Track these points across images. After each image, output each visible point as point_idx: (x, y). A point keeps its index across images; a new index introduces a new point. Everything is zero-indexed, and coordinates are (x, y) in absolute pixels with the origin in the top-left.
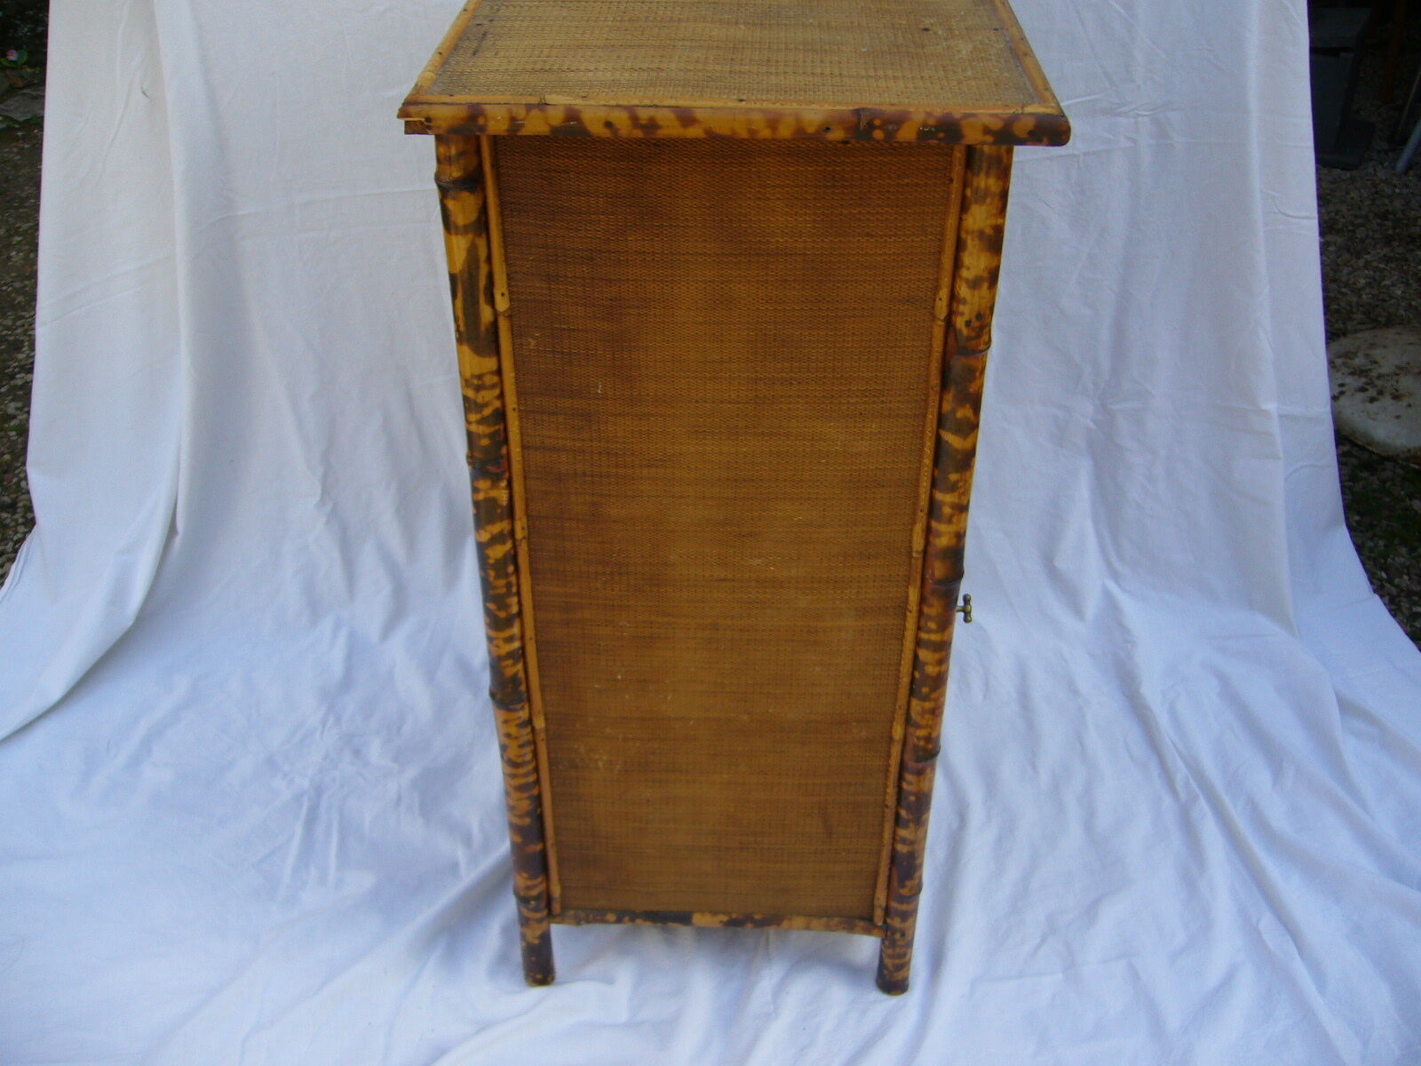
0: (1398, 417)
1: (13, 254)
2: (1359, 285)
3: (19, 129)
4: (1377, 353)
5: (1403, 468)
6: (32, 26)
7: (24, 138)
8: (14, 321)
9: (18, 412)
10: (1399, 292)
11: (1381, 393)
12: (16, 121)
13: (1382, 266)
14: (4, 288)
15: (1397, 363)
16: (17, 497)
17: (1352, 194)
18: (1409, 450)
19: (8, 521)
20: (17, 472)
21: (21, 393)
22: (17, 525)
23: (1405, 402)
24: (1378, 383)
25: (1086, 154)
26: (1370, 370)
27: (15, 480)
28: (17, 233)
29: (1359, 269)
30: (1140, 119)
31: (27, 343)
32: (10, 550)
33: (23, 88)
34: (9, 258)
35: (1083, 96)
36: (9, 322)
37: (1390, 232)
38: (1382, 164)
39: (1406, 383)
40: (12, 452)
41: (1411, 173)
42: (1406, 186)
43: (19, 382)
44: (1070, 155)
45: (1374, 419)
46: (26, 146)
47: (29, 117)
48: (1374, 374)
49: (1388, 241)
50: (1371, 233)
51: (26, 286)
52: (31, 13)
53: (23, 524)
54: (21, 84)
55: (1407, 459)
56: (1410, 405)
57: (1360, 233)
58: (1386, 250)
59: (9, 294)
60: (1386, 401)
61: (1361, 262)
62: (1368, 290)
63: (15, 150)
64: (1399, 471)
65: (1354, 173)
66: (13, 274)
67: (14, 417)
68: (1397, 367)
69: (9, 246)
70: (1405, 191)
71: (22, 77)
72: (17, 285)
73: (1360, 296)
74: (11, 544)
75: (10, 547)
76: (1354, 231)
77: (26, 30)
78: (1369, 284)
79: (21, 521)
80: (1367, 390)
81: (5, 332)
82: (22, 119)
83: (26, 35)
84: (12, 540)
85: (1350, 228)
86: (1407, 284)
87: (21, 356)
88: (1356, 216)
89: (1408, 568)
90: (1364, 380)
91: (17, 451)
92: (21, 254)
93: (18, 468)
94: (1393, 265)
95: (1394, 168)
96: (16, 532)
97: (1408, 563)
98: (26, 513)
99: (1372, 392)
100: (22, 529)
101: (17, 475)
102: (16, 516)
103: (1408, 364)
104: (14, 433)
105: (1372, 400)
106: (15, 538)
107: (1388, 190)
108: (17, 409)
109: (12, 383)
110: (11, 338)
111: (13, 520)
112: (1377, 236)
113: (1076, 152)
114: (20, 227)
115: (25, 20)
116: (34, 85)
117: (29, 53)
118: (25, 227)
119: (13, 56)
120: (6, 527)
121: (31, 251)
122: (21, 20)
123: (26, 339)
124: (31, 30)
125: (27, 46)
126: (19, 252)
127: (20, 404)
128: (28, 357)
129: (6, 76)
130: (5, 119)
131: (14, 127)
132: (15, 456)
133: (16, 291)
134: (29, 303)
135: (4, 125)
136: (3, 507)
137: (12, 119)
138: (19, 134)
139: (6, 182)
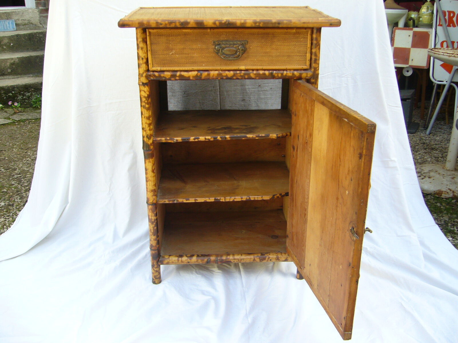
0: (430, 182)
1: (14, 149)
2: (417, 159)
3: (16, 122)
4: (423, 168)
5: (433, 196)
6: (22, 96)
7: (18, 125)
8: (14, 164)
9: (15, 183)
10: (429, 160)
11: (425, 177)
12: (16, 121)
13: (424, 154)
14: (12, 157)
15: (429, 169)
17: (414, 139)
18: (435, 191)
20: (14, 197)
21: (16, 179)
23: (432, 179)
24: (423, 174)
25: (333, 88)
26: (421, 172)
27: (13, 199)
28: (15, 145)
29: (417, 155)
30: (348, 78)
31: (18, 169)
32: (12, 215)
33: (19, 113)
34: (13, 150)
35: (332, 72)
36: (12, 164)
37: (426, 147)
38: (422, 132)
39: (432, 174)
41: (431, 135)
42: (430, 137)
43: (16, 177)
44: (329, 89)
45: (423, 184)
46: (19, 126)
47: (20, 119)
48: (423, 172)
49: (425, 149)
50: (420, 147)
51: (18, 156)
52: (23, 92)
54: (18, 112)
55: (434, 194)
56: (434, 179)
57: (417, 147)
58: (425, 151)
59: (13, 158)
60: (427, 179)
61: (418, 153)
62: (420, 159)
63: (15, 127)
64: (432, 197)
65: (414, 134)
66: (14, 154)
67: (14, 185)
68: (429, 170)
69: (13, 148)
70: (429, 139)
71: (18, 110)
72: (15, 156)
73: (418, 161)
76: (415, 147)
77: (20, 97)
78: (420, 158)
80: (421, 176)
81: (11, 166)
82: (17, 120)
83: (20, 99)
84: (12, 213)
85: (414, 146)
86: (432, 158)
87: (16, 172)
88: (415, 144)
89: (437, 219)
90: (420, 174)
92: (17, 150)
93: (14, 196)
94: (427, 154)
95: (426, 133)
97: (437, 218)
99: (422, 177)
101: (14, 198)
103: (432, 169)
104: (13, 188)
105: (423, 179)
106: (13, 212)
107: (424, 138)
109: (13, 177)
110: (14, 168)
112: (422, 148)
113: (331, 88)
114: (16, 144)
115: (20, 94)
116: (22, 112)
117: (21, 104)
118: (18, 144)
119: (16, 104)
120: (11, 210)
121: (19, 149)
122: (19, 95)
123: (18, 168)
124: (22, 98)
125: (20, 102)
126: (16, 149)
127: (16, 182)
128: (18, 172)
129: (14, 110)
130: (12, 120)
131: (15, 122)
132: (13, 194)
133: (15, 158)
134: (18, 160)
135: (12, 121)
136: (9, 205)
137: (14, 120)
138: (17, 123)
139: (12, 134)
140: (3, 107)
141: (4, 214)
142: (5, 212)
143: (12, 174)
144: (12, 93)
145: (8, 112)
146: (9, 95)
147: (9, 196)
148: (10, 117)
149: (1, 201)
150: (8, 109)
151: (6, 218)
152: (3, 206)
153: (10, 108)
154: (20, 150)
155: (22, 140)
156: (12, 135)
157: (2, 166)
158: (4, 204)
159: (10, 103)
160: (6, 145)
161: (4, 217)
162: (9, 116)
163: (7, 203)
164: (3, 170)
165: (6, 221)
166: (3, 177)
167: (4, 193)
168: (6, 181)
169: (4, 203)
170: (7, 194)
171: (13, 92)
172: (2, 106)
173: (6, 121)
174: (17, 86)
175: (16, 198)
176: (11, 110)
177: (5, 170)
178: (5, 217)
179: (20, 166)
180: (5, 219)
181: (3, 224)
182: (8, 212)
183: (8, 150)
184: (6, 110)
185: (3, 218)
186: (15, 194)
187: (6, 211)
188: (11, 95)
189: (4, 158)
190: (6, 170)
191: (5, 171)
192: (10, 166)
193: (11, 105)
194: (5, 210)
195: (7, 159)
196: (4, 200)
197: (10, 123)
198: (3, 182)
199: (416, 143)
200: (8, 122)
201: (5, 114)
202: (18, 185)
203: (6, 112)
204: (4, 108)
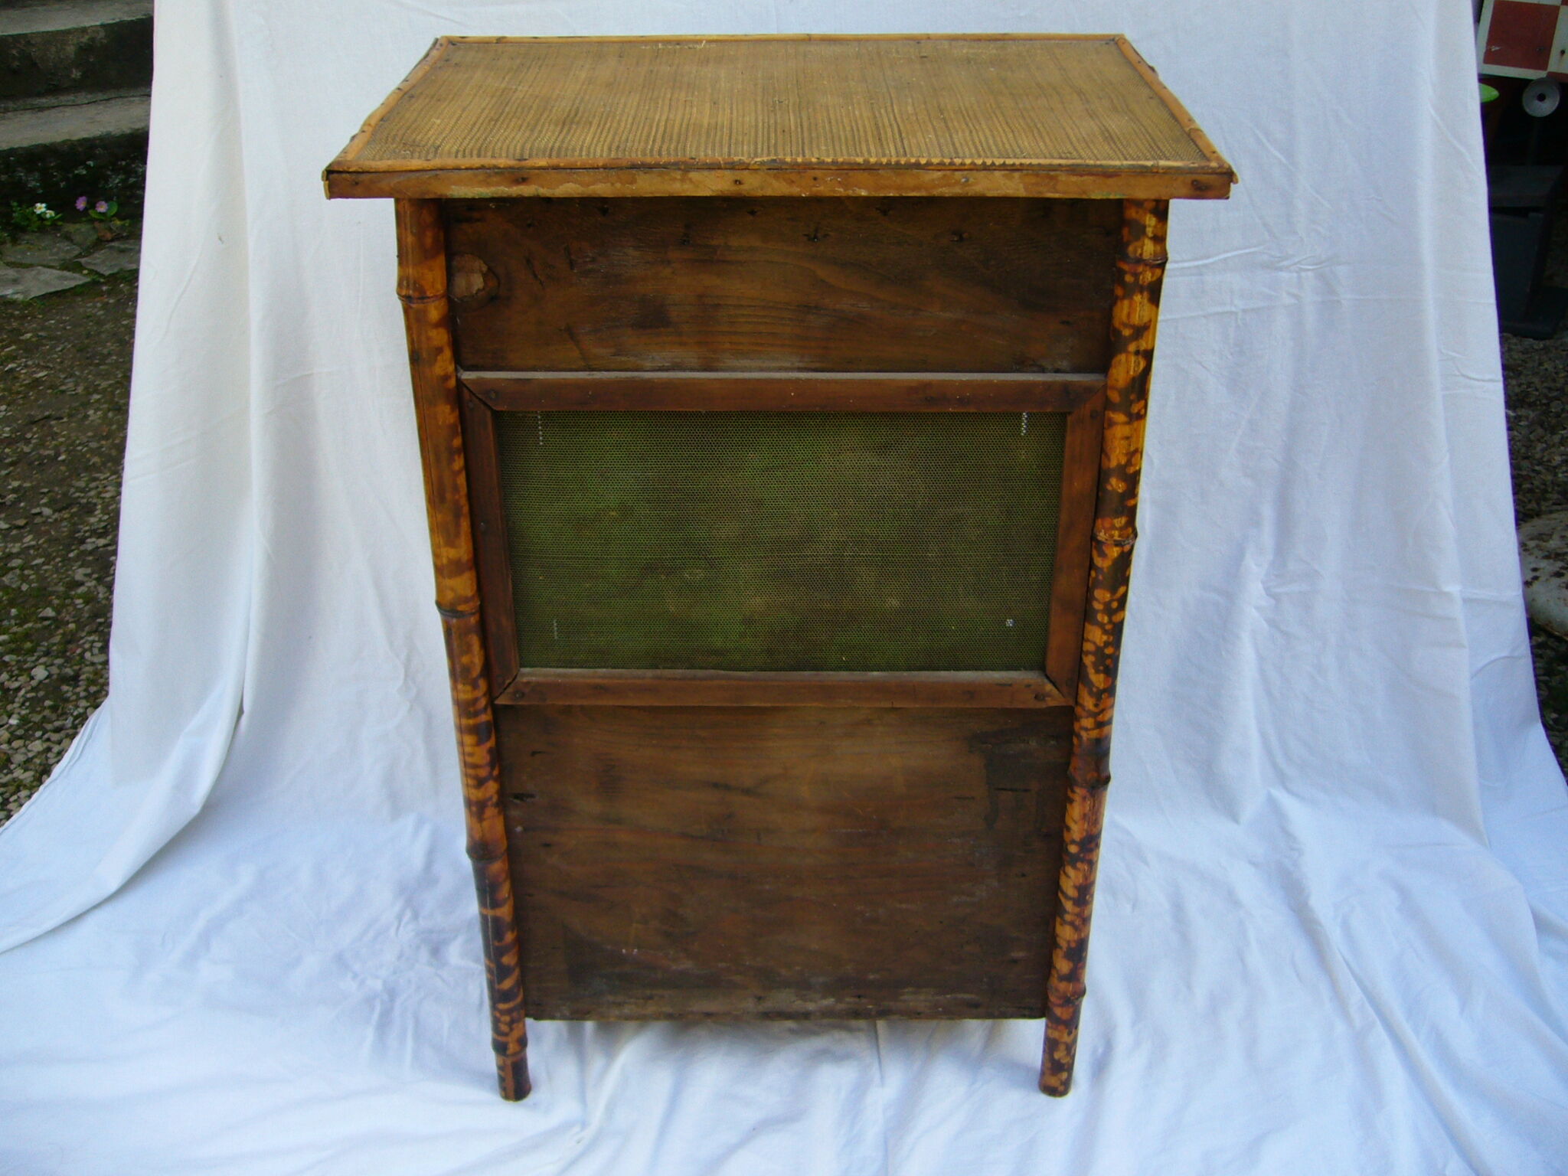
1: (91, 412)
2: (1554, 463)
3: (104, 284)
6: (123, 177)
7: (109, 293)
8: (88, 485)
9: (85, 579)
12: (102, 276)
14: (80, 448)
16: (80, 669)
17: (1546, 366)
19: (69, 694)
20: (82, 642)
21: (91, 558)
22: (79, 698)
25: (1244, 311)
26: (1566, 553)
27: (79, 651)
28: (96, 391)
29: (1554, 446)
30: (1303, 274)
31: (99, 507)
32: (70, 725)
33: (112, 240)
34: (86, 417)
35: (1241, 249)
36: (82, 484)
40: (78, 620)
43: (90, 547)
44: (1227, 312)
46: (111, 301)
47: (116, 270)
52: (124, 163)
53: (86, 698)
54: (109, 236)
57: (1555, 407)
59: (83, 455)
61: (1556, 438)
63: (99, 305)
65: (1548, 342)
67: (82, 584)
69: (86, 405)
71: (110, 229)
72: (93, 445)
73: (1555, 475)
74: (71, 719)
75: (69, 722)
76: (1547, 405)
77: (117, 181)
79: (83, 694)
80: (1563, 575)
81: (77, 494)
82: (107, 273)
83: (117, 186)
84: (72, 714)
85: (1544, 401)
87: (92, 520)
88: (1550, 389)
90: (1559, 564)
91: (82, 620)
92: (99, 413)
93: (82, 638)
96: (77, 707)
98: (88, 686)
100: (83, 703)
101: (81, 646)
102: (78, 690)
104: (79, 601)
106: (75, 713)
108: (86, 575)
109: (82, 548)
110: (85, 501)
111: (74, 694)
113: (1233, 309)
114: (99, 385)
115: (117, 170)
116: (122, 237)
117: (121, 205)
118: (104, 384)
119: (102, 207)
120: (67, 700)
121: (109, 410)
122: (112, 170)
123: (100, 501)
124: (123, 181)
125: (118, 198)
126: (96, 410)
127: (89, 571)
128: (100, 520)
129: (94, 228)
130: (91, 272)
131: (99, 282)
132: (81, 626)
133: (92, 451)
134: (104, 464)
135: (88, 280)
136: (64, 679)
137: (97, 273)
138: (104, 288)
139: (87, 338)
140: (59, 219)
141: (45, 719)
142: (47, 712)
143: (79, 532)
144: (88, 168)
145: (77, 238)
146: (76, 172)
147: (64, 634)
148: (83, 260)
149: (37, 660)
150: (78, 226)
151: (48, 740)
152: (41, 682)
153: (84, 219)
154: (110, 414)
155: (117, 369)
156: (86, 341)
157: (46, 490)
158: (46, 673)
159: (81, 204)
160: (63, 392)
161: (43, 735)
162: (80, 256)
163: (55, 670)
164: (47, 511)
165: (49, 755)
166: (45, 546)
167: (47, 623)
168: (56, 566)
169: (47, 666)
170: (58, 628)
171: (91, 163)
172: (53, 215)
173: (66, 279)
174: (101, 138)
175: (87, 646)
176: (84, 228)
177: (55, 511)
178: (46, 736)
179: (108, 495)
180: (45, 745)
181: (40, 764)
182: (60, 711)
183: (70, 416)
184: (70, 228)
185: (40, 738)
186: (87, 629)
187: (50, 707)
188: (84, 172)
189: (52, 452)
190: (60, 511)
191: (56, 515)
192: (72, 490)
193: (86, 209)
194: (48, 703)
195: (64, 461)
196: (47, 654)
197: (83, 286)
198: (46, 571)
199: (1552, 385)
200: (73, 284)
201: (65, 246)
202: (95, 587)
203: (68, 237)
204: (60, 223)
